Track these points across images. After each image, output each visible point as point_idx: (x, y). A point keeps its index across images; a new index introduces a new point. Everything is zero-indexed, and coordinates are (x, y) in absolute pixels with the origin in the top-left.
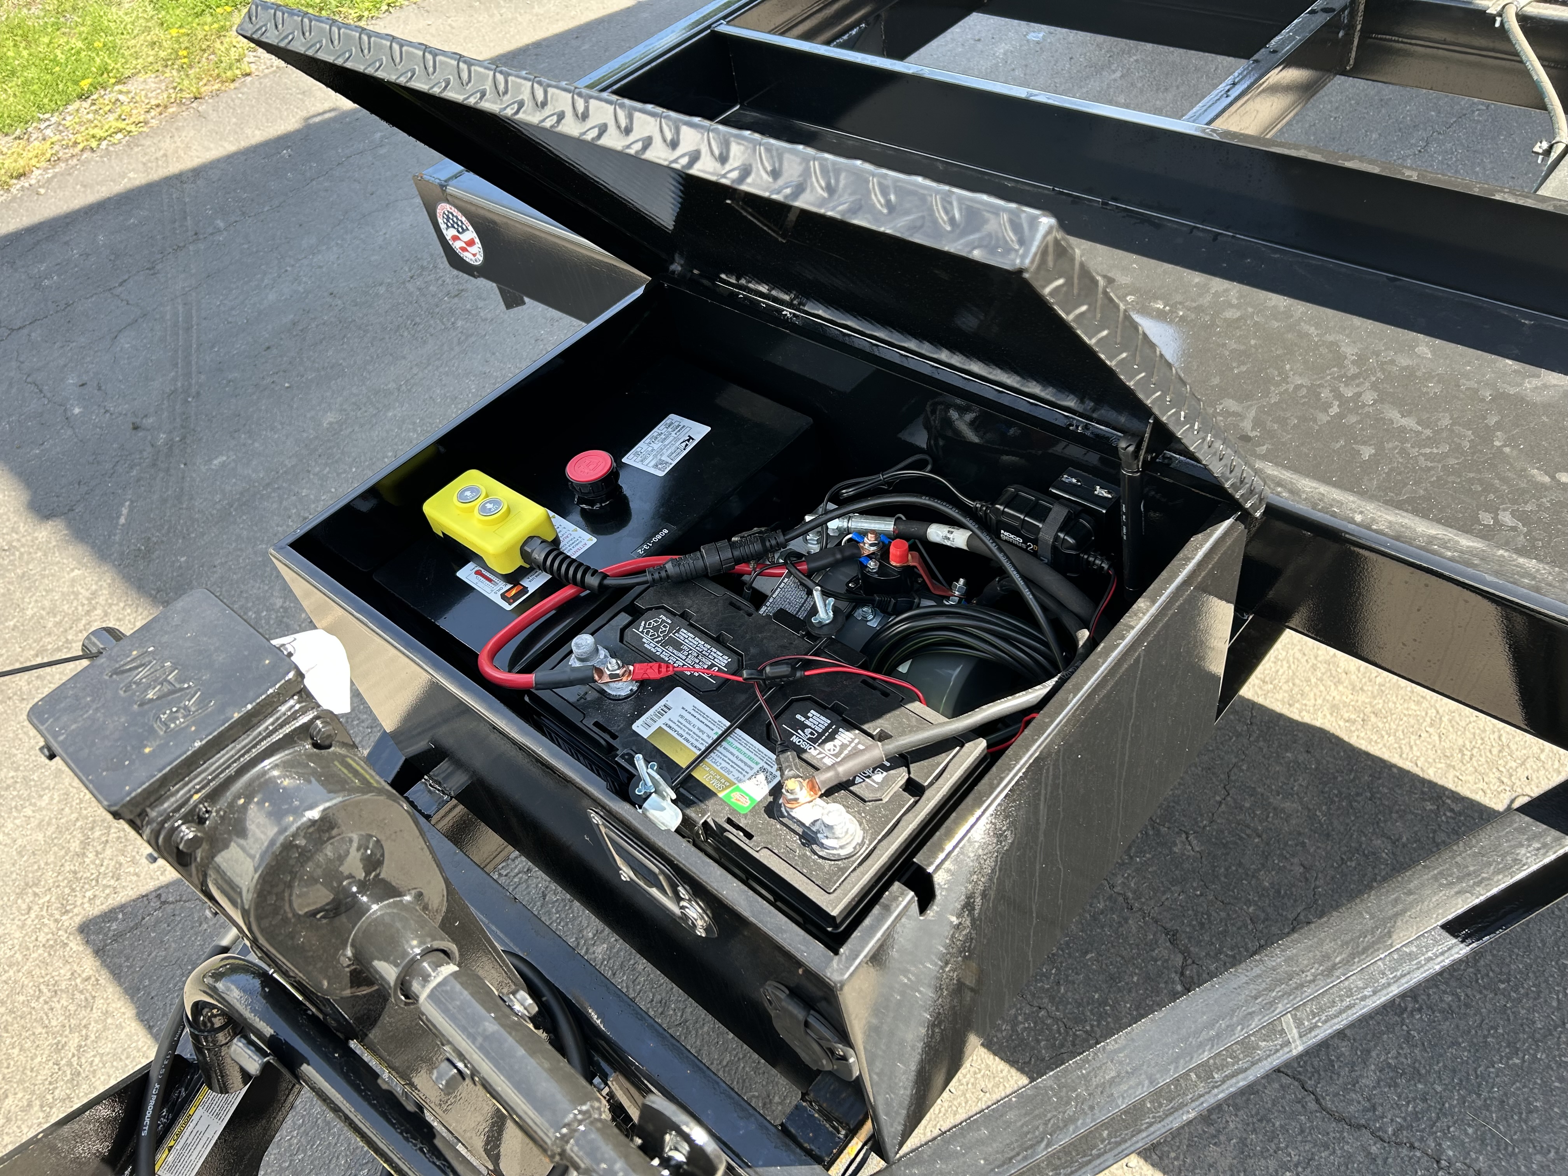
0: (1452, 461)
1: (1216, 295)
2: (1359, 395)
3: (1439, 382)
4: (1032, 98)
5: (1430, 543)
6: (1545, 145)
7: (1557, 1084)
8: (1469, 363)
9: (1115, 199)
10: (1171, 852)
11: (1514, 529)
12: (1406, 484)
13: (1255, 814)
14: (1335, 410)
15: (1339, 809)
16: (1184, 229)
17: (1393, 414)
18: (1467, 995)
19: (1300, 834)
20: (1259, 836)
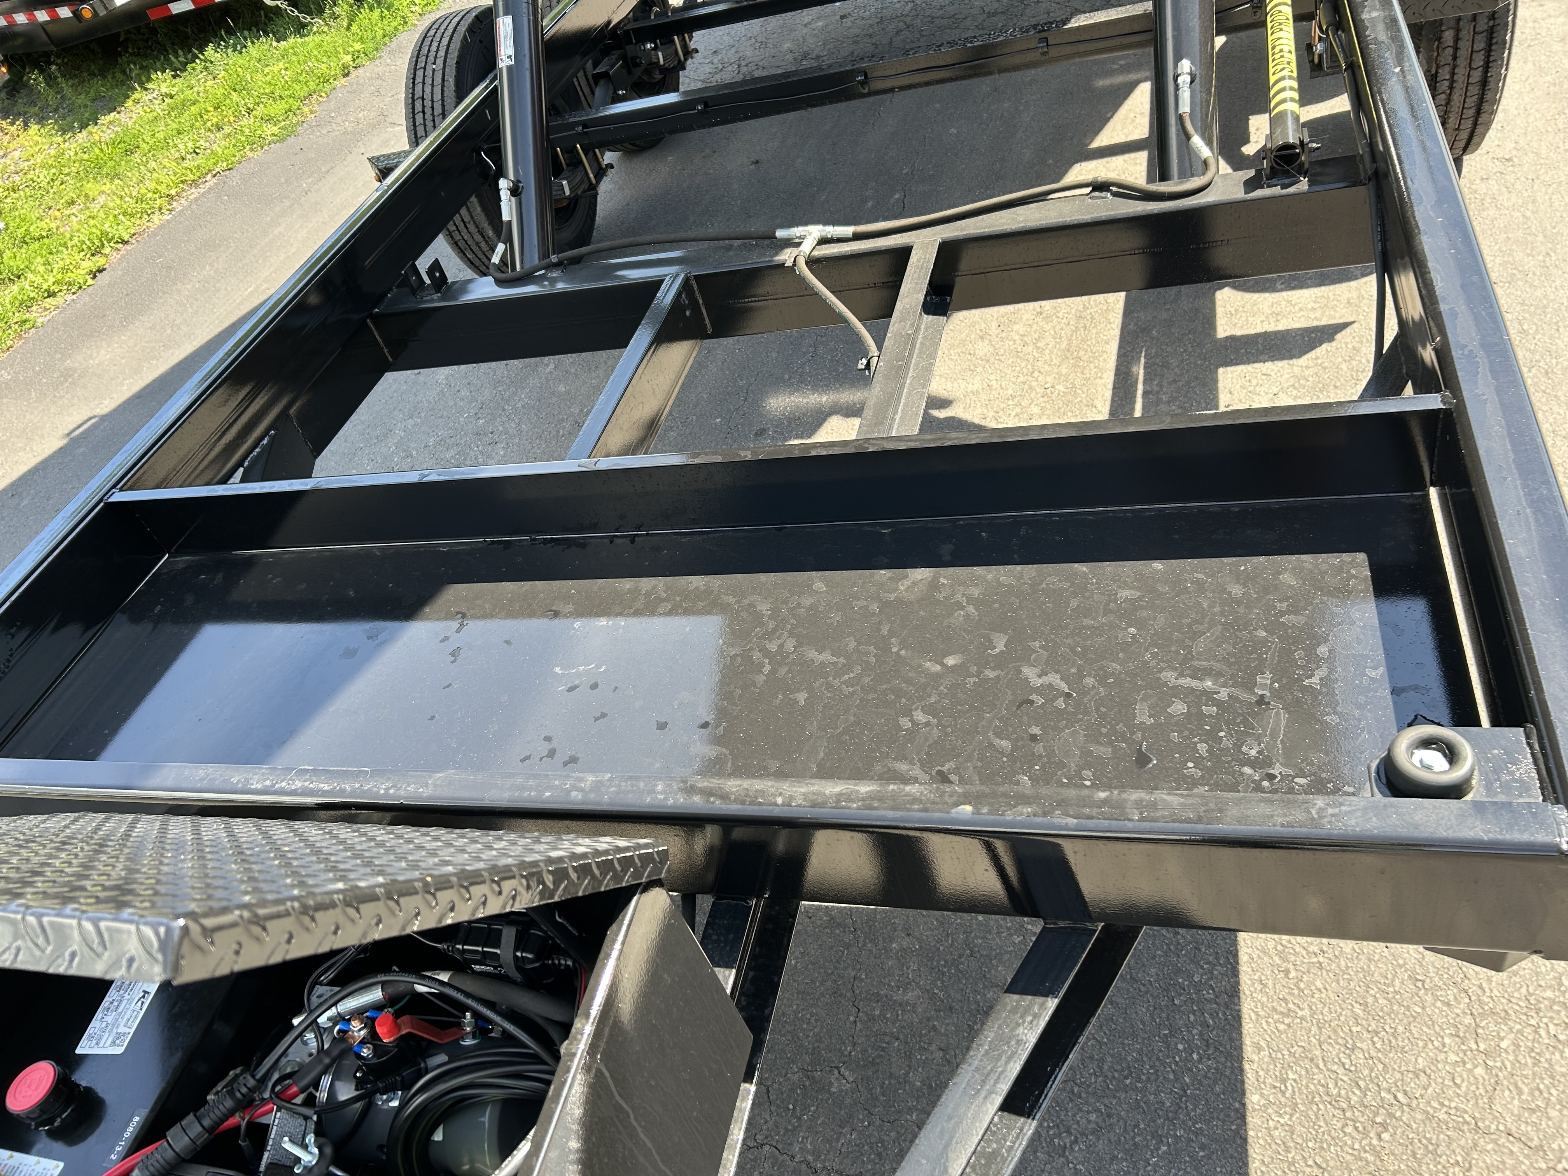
0: (866, 680)
1: (648, 594)
2: (781, 646)
3: (838, 610)
4: (425, 480)
5: (838, 801)
6: (864, 361)
7: (1201, 1154)
8: (854, 584)
9: (539, 533)
10: (831, 1094)
11: (927, 724)
12: (839, 716)
13: (887, 1018)
14: (767, 668)
15: (950, 978)
16: (605, 541)
17: (812, 654)
18: (1105, 1106)
19: (928, 1019)
20: (898, 1039)
